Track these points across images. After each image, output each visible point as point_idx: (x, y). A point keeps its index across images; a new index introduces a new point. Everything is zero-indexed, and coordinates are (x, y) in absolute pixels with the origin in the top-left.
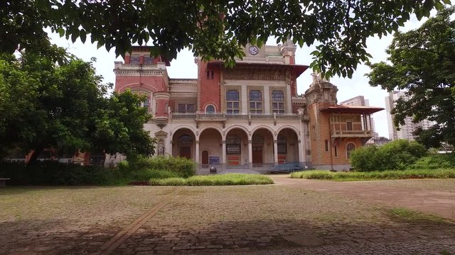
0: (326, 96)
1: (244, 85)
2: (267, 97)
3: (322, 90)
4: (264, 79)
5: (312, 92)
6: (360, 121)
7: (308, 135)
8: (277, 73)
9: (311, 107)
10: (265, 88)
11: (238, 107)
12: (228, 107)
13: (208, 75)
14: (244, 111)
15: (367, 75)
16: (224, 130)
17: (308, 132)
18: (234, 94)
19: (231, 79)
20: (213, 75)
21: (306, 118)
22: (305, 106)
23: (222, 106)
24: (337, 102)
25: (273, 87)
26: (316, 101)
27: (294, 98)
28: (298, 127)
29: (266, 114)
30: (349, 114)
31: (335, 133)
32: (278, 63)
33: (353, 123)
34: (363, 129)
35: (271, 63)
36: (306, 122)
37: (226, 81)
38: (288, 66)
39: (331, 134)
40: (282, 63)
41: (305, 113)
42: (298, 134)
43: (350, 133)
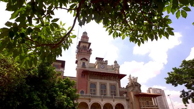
0: (136, 88)
1: (98, 82)
2: (108, 88)
3: (134, 86)
4: (107, 79)
5: (130, 86)
6: (152, 101)
7: (129, 107)
8: (113, 77)
9: (130, 93)
10: (107, 84)
11: (95, 92)
12: (91, 91)
13: (82, 76)
14: (98, 94)
15: (166, 78)
16: (90, 103)
17: (129, 106)
18: (94, 85)
19: (92, 78)
20: (84, 76)
21: (127, 98)
22: (126, 93)
23: (88, 91)
24: (141, 91)
25: (111, 84)
26: (132, 91)
27: (120, 89)
28: (124, 103)
29: (108, 96)
30: (147, 97)
31: (142, 106)
32: (113, 73)
33: (149, 101)
34: (154, 105)
35: (110, 72)
36: (128, 100)
37: (90, 79)
38: (117, 74)
39: (140, 107)
40: (114, 73)
41: (127, 96)
42: (124, 106)
43: (149, 106)
